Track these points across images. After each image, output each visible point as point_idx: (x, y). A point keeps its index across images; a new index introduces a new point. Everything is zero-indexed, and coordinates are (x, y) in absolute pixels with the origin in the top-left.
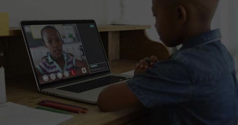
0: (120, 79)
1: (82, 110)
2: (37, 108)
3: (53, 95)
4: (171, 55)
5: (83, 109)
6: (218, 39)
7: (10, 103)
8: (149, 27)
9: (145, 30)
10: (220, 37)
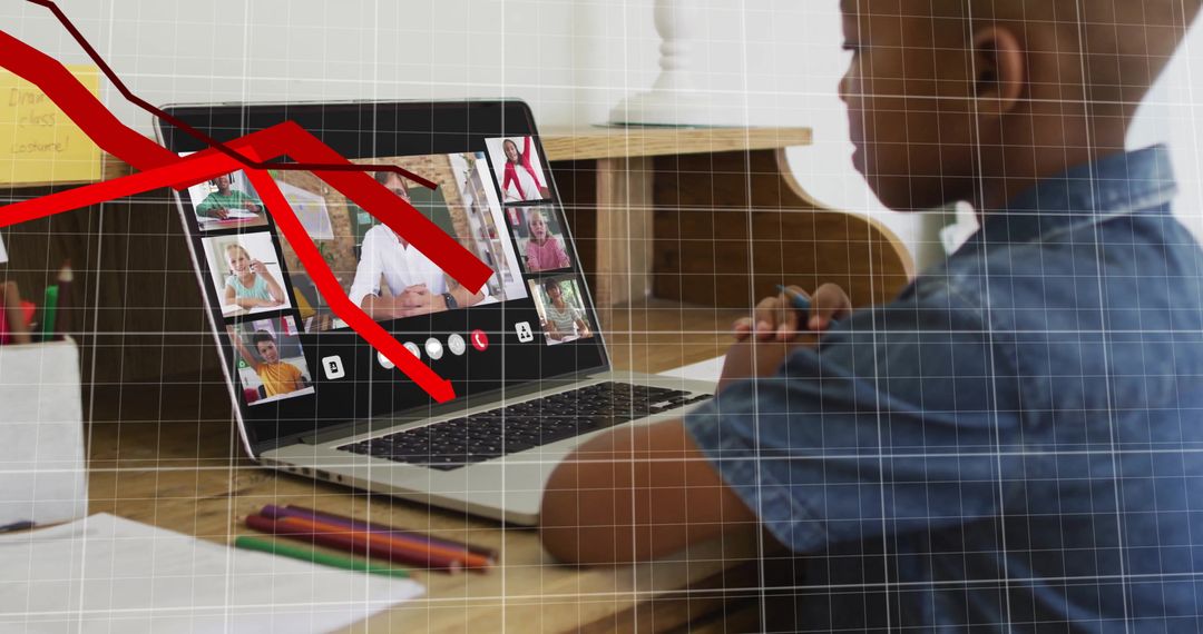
0: (660, 400)
1: (466, 555)
2: (241, 545)
3: (324, 482)
4: (919, 281)
5: (475, 550)
6: (1158, 200)
7: (103, 519)
8: (805, 135)
9: (782, 150)
10: (1170, 187)
